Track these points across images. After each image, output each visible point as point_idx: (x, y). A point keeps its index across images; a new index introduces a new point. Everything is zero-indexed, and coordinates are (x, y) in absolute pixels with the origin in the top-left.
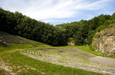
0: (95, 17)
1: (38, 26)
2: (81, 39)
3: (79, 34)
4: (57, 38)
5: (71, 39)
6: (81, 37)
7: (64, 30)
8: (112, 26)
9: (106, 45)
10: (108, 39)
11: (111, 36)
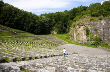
0: (74, 8)
1: (20, 15)
2: (62, 28)
3: (61, 23)
4: (39, 27)
5: (54, 28)
6: (62, 26)
7: (47, 19)
8: (84, 17)
9: (78, 34)
10: (80, 29)
11: (82, 26)
